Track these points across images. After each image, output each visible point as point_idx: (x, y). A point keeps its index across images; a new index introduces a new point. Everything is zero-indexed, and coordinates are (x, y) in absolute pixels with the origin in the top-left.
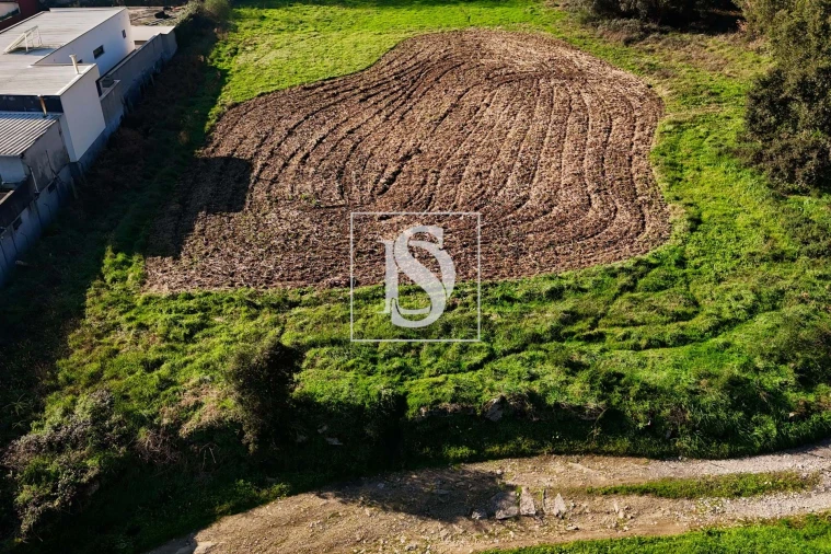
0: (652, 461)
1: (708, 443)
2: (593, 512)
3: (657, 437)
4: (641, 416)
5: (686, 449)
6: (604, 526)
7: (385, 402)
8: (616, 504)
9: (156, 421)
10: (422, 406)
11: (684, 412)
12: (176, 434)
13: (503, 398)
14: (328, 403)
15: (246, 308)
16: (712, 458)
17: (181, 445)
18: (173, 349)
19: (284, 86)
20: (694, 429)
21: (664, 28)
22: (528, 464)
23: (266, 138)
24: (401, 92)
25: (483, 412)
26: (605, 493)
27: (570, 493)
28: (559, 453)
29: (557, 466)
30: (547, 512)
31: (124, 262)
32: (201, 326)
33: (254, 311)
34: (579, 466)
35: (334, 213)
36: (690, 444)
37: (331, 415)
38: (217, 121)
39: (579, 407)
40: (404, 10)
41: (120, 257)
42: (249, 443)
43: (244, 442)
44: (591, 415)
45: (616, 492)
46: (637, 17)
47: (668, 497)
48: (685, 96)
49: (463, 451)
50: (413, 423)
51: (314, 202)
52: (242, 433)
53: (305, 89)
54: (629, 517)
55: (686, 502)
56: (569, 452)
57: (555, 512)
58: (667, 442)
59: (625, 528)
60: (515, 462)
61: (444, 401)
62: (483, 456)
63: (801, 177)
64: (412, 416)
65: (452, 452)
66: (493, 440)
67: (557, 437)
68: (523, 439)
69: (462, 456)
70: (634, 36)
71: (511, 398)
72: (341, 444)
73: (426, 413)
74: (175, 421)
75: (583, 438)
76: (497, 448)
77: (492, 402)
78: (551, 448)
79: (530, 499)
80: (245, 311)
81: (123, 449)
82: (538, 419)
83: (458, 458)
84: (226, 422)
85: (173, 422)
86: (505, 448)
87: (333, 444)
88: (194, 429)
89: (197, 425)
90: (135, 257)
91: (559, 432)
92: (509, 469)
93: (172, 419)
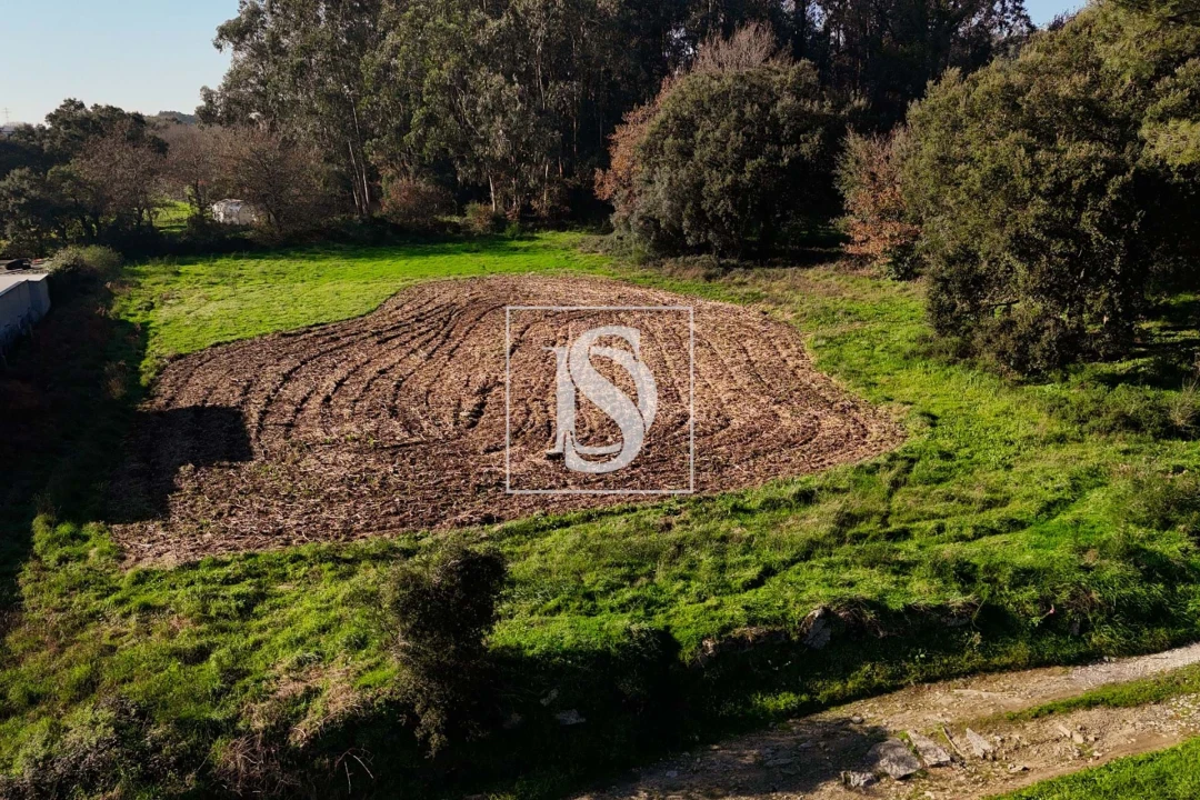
0: (1070, 669)
1: (1138, 632)
2: (1034, 743)
3: (1063, 634)
4: (1030, 608)
5: (1109, 645)
6: (1062, 759)
7: (642, 641)
8: (1060, 726)
9: (241, 725)
10: (704, 638)
11: (1088, 593)
12: (285, 742)
13: (826, 610)
14: (548, 654)
15: (330, 565)
16: (1149, 652)
17: (299, 760)
18: (223, 630)
19: (249, 334)
20: (1111, 615)
21: (747, 263)
22: (896, 701)
23: (249, 387)
24: (432, 333)
25: (802, 635)
26: (1037, 716)
27: (984, 726)
28: (932, 680)
29: (938, 696)
30: (967, 756)
31: (73, 536)
32: (261, 597)
33: (344, 568)
34: (971, 692)
35: (411, 451)
36: (1112, 636)
37: (560, 669)
38: (157, 374)
39: (940, 606)
40: (388, 262)
41: (65, 529)
42: (429, 735)
43: (419, 734)
44: (960, 616)
45: (1051, 712)
46: (710, 252)
47: (1126, 706)
48: (818, 317)
49: (786, 700)
50: (694, 670)
51: (372, 442)
52: (414, 720)
53: (284, 335)
54: (1091, 738)
55: (1156, 708)
56: (948, 676)
57: (979, 753)
58: (1078, 639)
59: (1096, 754)
60: (871, 703)
61: (737, 627)
62: (819, 702)
63: (1038, 354)
64: (690, 657)
65: (770, 703)
66: (829, 676)
67: (922, 656)
68: (873, 668)
69: (786, 709)
70: (713, 271)
71: (838, 608)
72: (584, 720)
73: (714, 647)
74: (277, 723)
75: (960, 651)
76: (837, 687)
77: (813, 616)
78: (918, 675)
79: (930, 743)
80: (330, 570)
81: (190, 778)
82: (886, 633)
83: (781, 712)
84: (379, 705)
85: (273, 723)
86: (850, 685)
87: (569, 723)
88: (320, 728)
89: (322, 721)
90: (91, 528)
91: (923, 648)
92: (869, 713)
93: (270, 720)
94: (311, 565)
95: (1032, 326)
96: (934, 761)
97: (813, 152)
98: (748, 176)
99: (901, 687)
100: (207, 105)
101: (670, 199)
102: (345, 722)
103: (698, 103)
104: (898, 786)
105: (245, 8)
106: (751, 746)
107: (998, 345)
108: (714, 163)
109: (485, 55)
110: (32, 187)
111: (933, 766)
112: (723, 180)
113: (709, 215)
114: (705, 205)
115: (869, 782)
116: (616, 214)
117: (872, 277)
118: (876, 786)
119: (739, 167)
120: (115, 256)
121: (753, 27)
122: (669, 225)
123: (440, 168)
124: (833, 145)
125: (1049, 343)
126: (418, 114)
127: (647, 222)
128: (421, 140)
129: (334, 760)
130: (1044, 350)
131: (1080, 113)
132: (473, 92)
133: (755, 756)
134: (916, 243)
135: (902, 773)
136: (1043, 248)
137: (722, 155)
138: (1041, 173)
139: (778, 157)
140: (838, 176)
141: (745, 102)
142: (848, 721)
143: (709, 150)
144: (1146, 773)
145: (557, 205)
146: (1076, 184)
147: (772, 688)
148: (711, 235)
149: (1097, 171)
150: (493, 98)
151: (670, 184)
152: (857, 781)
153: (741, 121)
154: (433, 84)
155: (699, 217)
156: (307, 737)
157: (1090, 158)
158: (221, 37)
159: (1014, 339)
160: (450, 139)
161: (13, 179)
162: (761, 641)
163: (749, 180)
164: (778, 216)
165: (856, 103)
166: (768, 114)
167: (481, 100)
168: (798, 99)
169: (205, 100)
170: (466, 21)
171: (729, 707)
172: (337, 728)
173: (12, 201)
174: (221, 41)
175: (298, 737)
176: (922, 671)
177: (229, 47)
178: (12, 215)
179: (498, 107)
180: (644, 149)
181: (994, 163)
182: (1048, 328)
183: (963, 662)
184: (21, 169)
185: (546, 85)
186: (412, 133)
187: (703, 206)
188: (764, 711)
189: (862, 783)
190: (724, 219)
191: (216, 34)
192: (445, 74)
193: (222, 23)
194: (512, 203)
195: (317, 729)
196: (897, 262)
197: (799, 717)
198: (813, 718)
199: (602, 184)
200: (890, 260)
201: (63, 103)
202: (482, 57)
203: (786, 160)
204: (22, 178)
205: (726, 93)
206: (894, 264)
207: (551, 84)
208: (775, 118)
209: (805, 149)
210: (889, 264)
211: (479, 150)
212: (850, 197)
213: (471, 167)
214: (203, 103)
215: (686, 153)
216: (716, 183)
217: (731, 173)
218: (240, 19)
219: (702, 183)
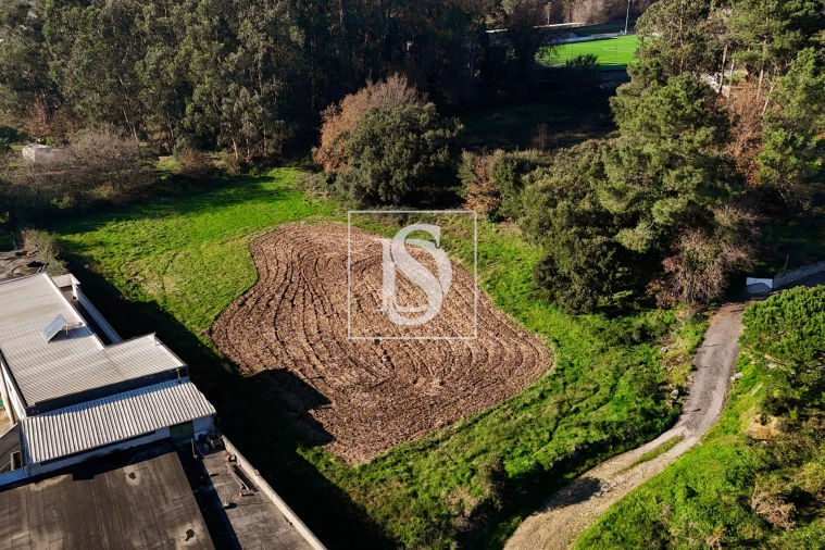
2: (632, 476)
3: (630, 441)
4: (622, 435)
6: (640, 479)
8: (637, 469)
10: (549, 463)
11: (634, 427)
12: (466, 516)
13: (576, 448)
17: (472, 520)
19: (222, 307)
20: (640, 433)
22: (597, 469)
25: (571, 456)
26: (630, 468)
27: (620, 473)
29: (606, 465)
30: (619, 483)
35: (386, 388)
36: (641, 439)
39: (601, 440)
43: (496, 506)
44: (606, 442)
45: (633, 466)
47: (649, 460)
50: (549, 472)
51: (366, 384)
54: (644, 472)
55: (656, 459)
57: (622, 481)
58: (634, 441)
59: (646, 476)
60: (592, 471)
61: (556, 458)
62: (580, 473)
64: (547, 469)
65: (568, 477)
66: (580, 466)
68: (589, 461)
69: (572, 477)
71: (578, 447)
73: (552, 465)
75: (608, 451)
76: (582, 468)
77: (573, 450)
79: (610, 480)
80: (420, 454)
82: (590, 450)
83: (571, 479)
86: (585, 467)
88: (471, 511)
91: (600, 453)
92: (593, 474)
96: (613, 485)
98: (415, 172)
101: (372, 179)
102: (477, 507)
104: (608, 494)
106: (568, 490)
108: (396, 164)
111: (613, 487)
113: (393, 188)
115: (601, 495)
119: (410, 167)
121: (397, 75)
122: (371, 191)
126: (189, 108)
128: (192, 122)
129: (478, 518)
133: (570, 492)
135: (607, 491)
136: (585, 271)
137: (401, 160)
139: (428, 161)
142: (588, 477)
144: (659, 481)
145: (273, 150)
151: (372, 172)
152: (598, 495)
154: (202, 93)
162: (562, 460)
163: (416, 174)
171: (559, 480)
190: (402, 190)
194: (247, 151)
197: (576, 479)
198: (580, 478)
199: (317, 155)
209: (440, 157)
213: (224, 136)
215: (377, 153)
217: (406, 170)
219: (389, 172)
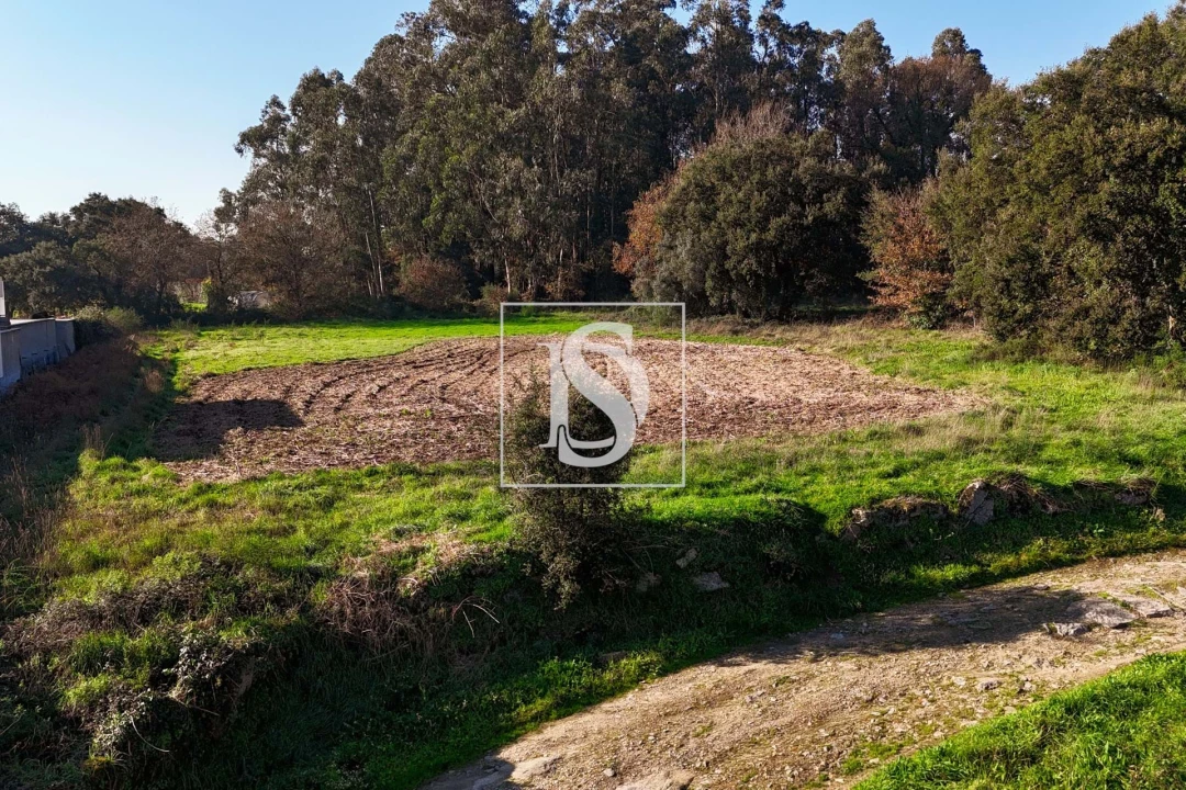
9: (342, 573)
10: (853, 507)
12: (393, 591)
13: (987, 483)
15: (411, 476)
17: (411, 607)
18: (304, 517)
19: (280, 364)
23: (289, 390)
24: (467, 363)
25: (962, 508)
28: (1117, 554)
29: (1129, 567)
31: (124, 466)
33: (425, 479)
34: (1165, 564)
37: (696, 532)
38: (191, 384)
39: (1111, 483)
41: (115, 461)
42: (558, 583)
43: (547, 583)
44: (1137, 492)
46: (733, 313)
49: (951, 572)
50: (846, 539)
51: (428, 415)
52: (541, 569)
53: (316, 364)
56: (1134, 551)
60: (1052, 573)
61: (888, 498)
62: (992, 574)
63: (1120, 336)
64: (839, 527)
65: (936, 574)
66: (998, 549)
67: (1100, 531)
68: (1046, 541)
69: (956, 579)
70: (739, 328)
71: (999, 482)
72: (727, 585)
73: (867, 515)
74: (383, 572)
75: (1143, 526)
76: (1010, 559)
77: (973, 488)
78: (1100, 549)
79: (1140, 599)
80: (411, 480)
81: (292, 613)
82: (1056, 507)
83: (950, 582)
84: (500, 554)
85: (379, 573)
86: (1024, 557)
87: (709, 588)
88: (433, 576)
89: (435, 569)
90: (142, 463)
91: (1100, 523)
92: (1053, 581)
93: (375, 570)
94: (390, 478)
95: (1112, 307)
96: (1151, 611)
97: (837, 210)
98: (772, 233)
99: (1083, 561)
100: (226, 206)
101: (694, 260)
102: (462, 570)
103: (721, 170)
104: (1115, 634)
105: (267, 117)
106: (924, 611)
107: (1073, 332)
108: (737, 223)
109: (505, 141)
110: (57, 257)
111: (1151, 616)
112: (748, 239)
113: (733, 274)
114: (729, 265)
115: (1079, 632)
116: (638, 281)
117: (903, 328)
118: (1088, 635)
119: (763, 226)
120: (137, 320)
121: (768, 106)
122: (692, 287)
123: (458, 250)
124: (858, 200)
125: (1131, 323)
126: (437, 199)
127: (669, 285)
128: (440, 224)
129: (451, 611)
130: (1126, 331)
131: (1143, 99)
132: (492, 177)
133: (932, 619)
134: (947, 291)
135: (1118, 622)
137: (746, 215)
138: (1114, 150)
139: (802, 215)
140: (864, 231)
141: (767, 165)
142: (1032, 589)
143: (732, 212)
145: (570, 288)
146: (1152, 157)
147: (935, 560)
148: (734, 295)
149: (1173, 142)
150: (512, 180)
151: (693, 246)
152: (1064, 631)
153: (763, 185)
154: (453, 169)
155: (723, 277)
156: (419, 584)
157: (1164, 131)
158: (242, 142)
159: (1091, 323)
160: (468, 224)
161: (39, 251)
162: (917, 513)
163: (775, 237)
164: (802, 274)
165: (876, 167)
166: (790, 175)
167: (501, 183)
168: (820, 162)
169: (224, 201)
170: (485, 114)
171: (889, 576)
172: (452, 577)
173: (37, 270)
174: (242, 146)
175: (409, 585)
176: (1104, 546)
177: (249, 152)
178: (36, 284)
179: (518, 190)
180: (666, 216)
181: (1059, 149)
182: (1129, 307)
183: (1149, 536)
184: (47, 241)
185: (562, 173)
186: (431, 217)
187: (727, 266)
188: (932, 582)
189: (1072, 632)
190: (748, 277)
191: (238, 139)
192: (464, 159)
193: (245, 129)
194: (527, 285)
195: (430, 576)
196: (928, 310)
197: (970, 588)
198: (989, 588)
199: (620, 258)
200: (921, 309)
201: (88, 197)
202: (501, 142)
203: (810, 218)
204: (48, 249)
205: (748, 159)
206: (926, 313)
207: (567, 171)
208: (798, 180)
209: (828, 207)
210: (920, 313)
211: (496, 234)
212: (876, 252)
213: (488, 249)
214: (223, 205)
215: (707, 218)
216: (739, 241)
217: (755, 231)
218: (262, 126)
219: (726, 243)
